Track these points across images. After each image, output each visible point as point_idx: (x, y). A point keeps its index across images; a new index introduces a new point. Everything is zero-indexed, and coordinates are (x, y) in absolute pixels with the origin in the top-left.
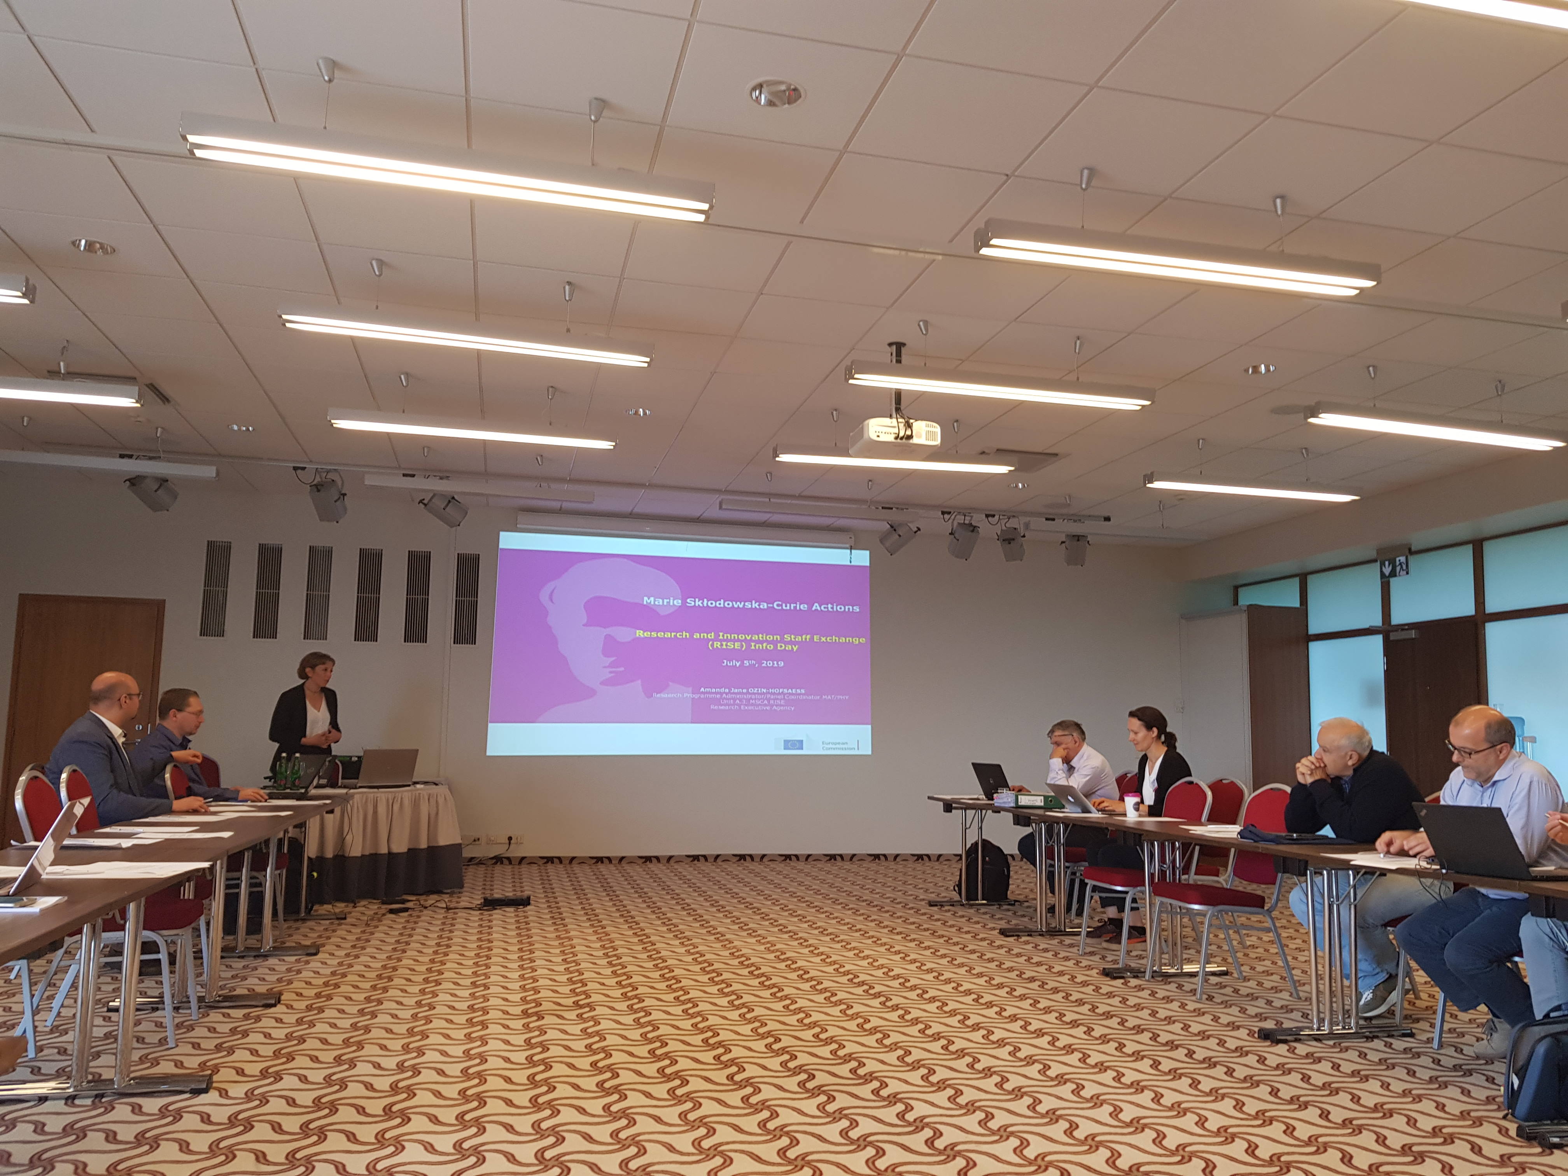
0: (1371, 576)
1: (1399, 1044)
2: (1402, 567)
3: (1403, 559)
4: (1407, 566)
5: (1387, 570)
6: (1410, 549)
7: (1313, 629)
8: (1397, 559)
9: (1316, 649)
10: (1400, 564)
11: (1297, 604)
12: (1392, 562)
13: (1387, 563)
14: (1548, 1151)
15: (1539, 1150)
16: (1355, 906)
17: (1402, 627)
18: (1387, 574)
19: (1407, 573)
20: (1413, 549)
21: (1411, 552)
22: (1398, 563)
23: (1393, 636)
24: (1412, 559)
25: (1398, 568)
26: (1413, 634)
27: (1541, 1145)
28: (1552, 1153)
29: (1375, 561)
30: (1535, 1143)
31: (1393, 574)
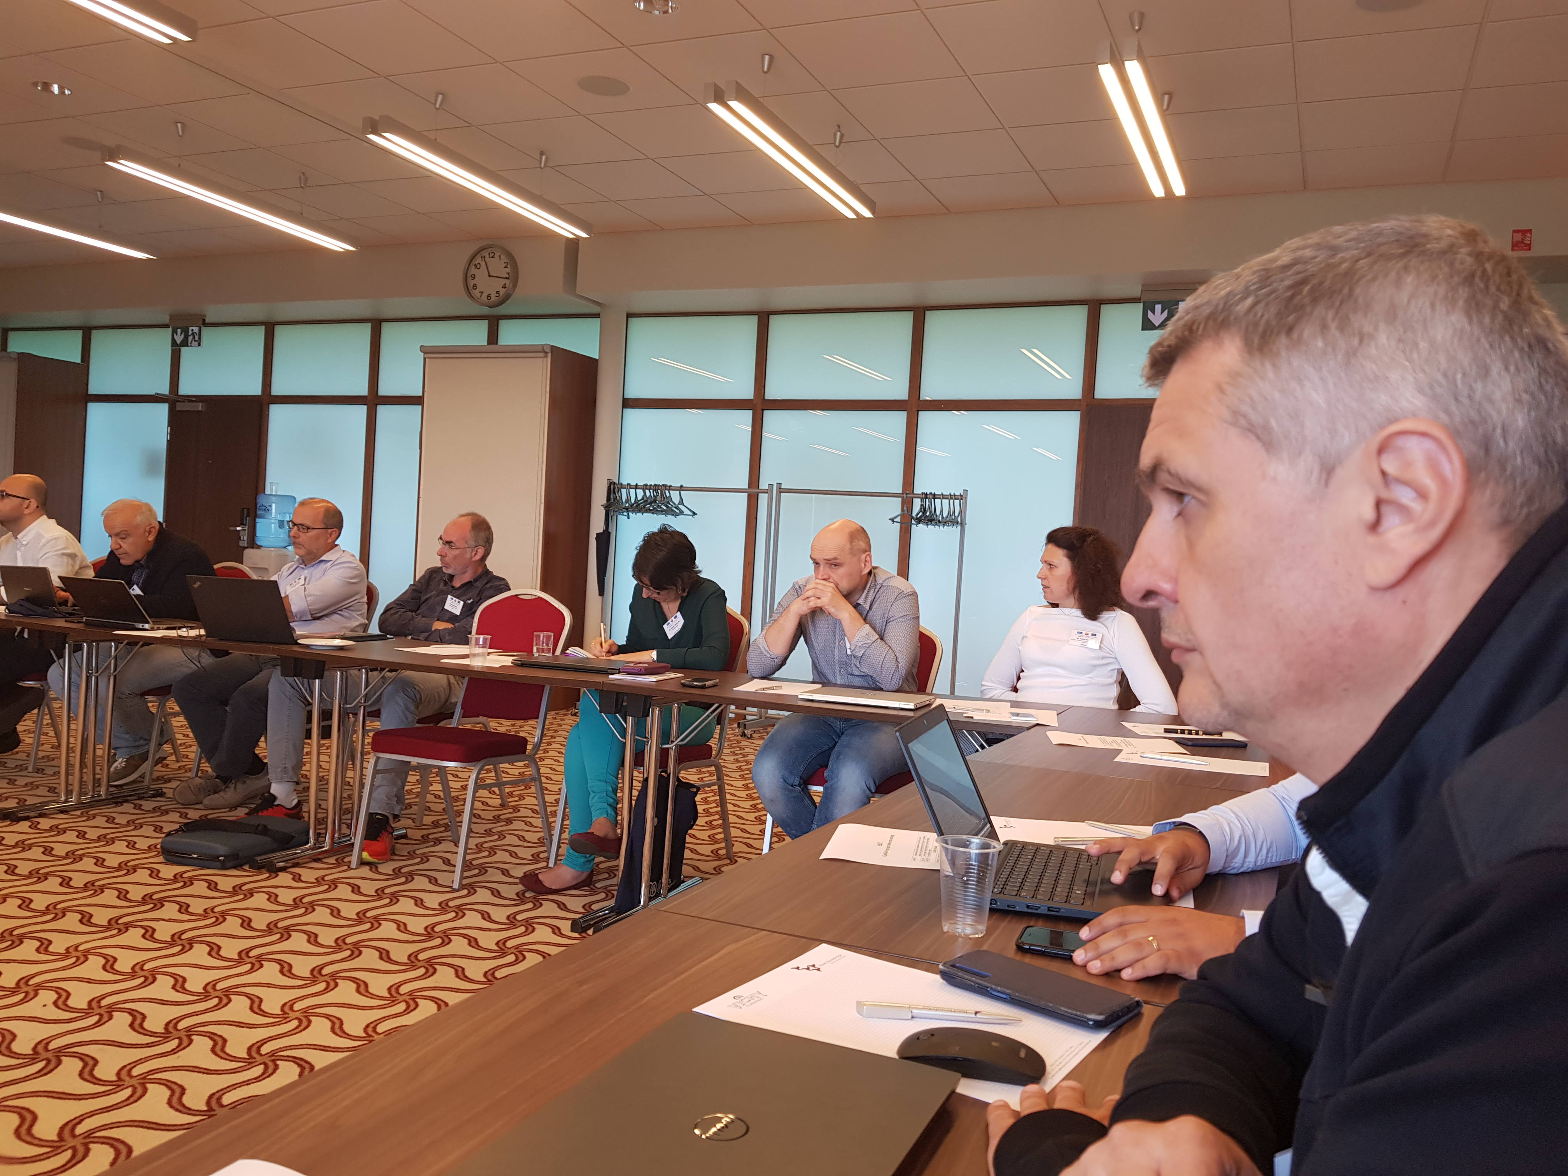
0: (162, 340)
1: (148, 805)
2: (194, 337)
3: (196, 329)
4: (200, 338)
5: (179, 338)
6: (204, 320)
7: (94, 388)
8: (190, 328)
9: (95, 411)
10: (193, 334)
11: (78, 360)
12: (185, 331)
13: (179, 331)
16: (115, 676)
17: (189, 399)
18: (179, 342)
19: (199, 345)
20: (207, 321)
21: (205, 324)
22: (190, 332)
23: (180, 407)
24: (205, 331)
25: (190, 338)
26: (200, 407)
29: (167, 326)
31: (185, 343)
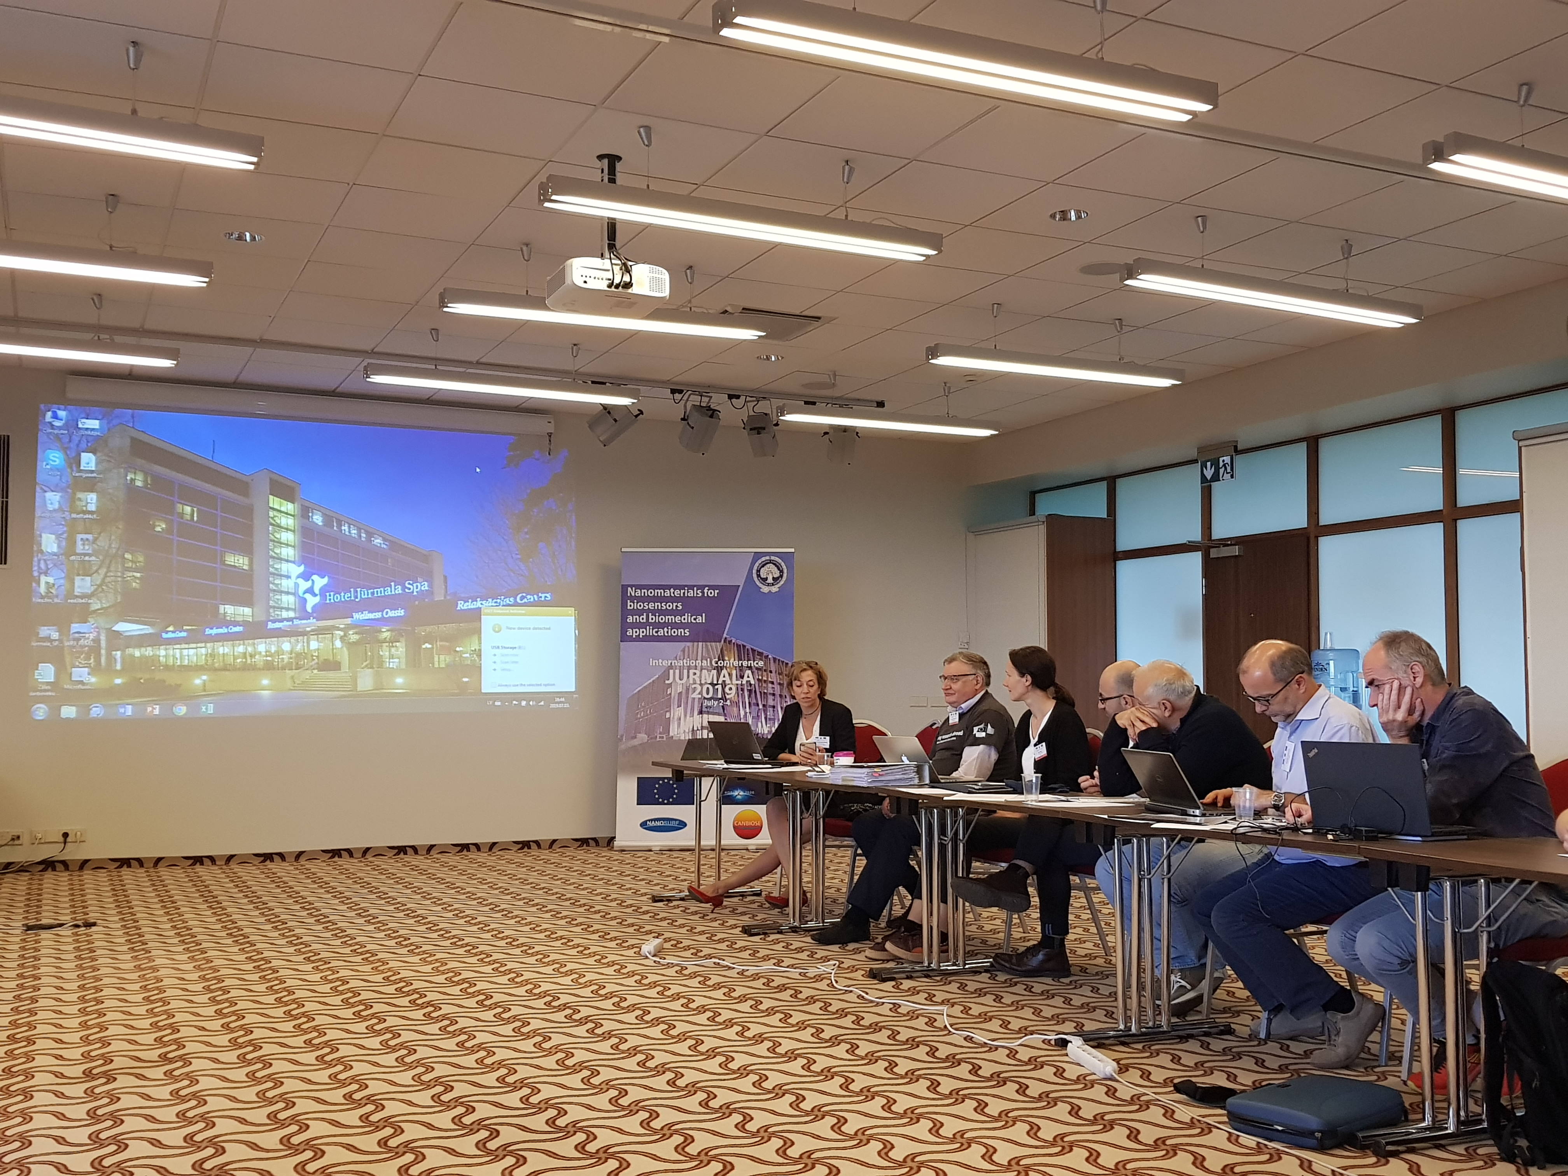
0: (1191, 477)
1: (1217, 1044)
2: (1226, 469)
3: (1227, 459)
4: (1232, 469)
5: (1209, 473)
6: (1236, 447)
7: (1124, 543)
8: (1221, 459)
9: (1125, 569)
10: (1224, 465)
11: (1104, 515)
12: (1215, 463)
13: (1209, 464)
14: (1383, 1161)
15: (1373, 1160)
16: (1169, 880)
17: (1224, 542)
18: (1209, 478)
19: (1232, 477)
20: (1239, 448)
21: (1237, 451)
22: (1221, 464)
23: (1214, 554)
24: (1238, 459)
25: (1222, 471)
26: (1235, 551)
27: (1376, 1154)
28: (1388, 1162)
29: (1195, 461)
30: (1369, 1152)
31: (1216, 477)
